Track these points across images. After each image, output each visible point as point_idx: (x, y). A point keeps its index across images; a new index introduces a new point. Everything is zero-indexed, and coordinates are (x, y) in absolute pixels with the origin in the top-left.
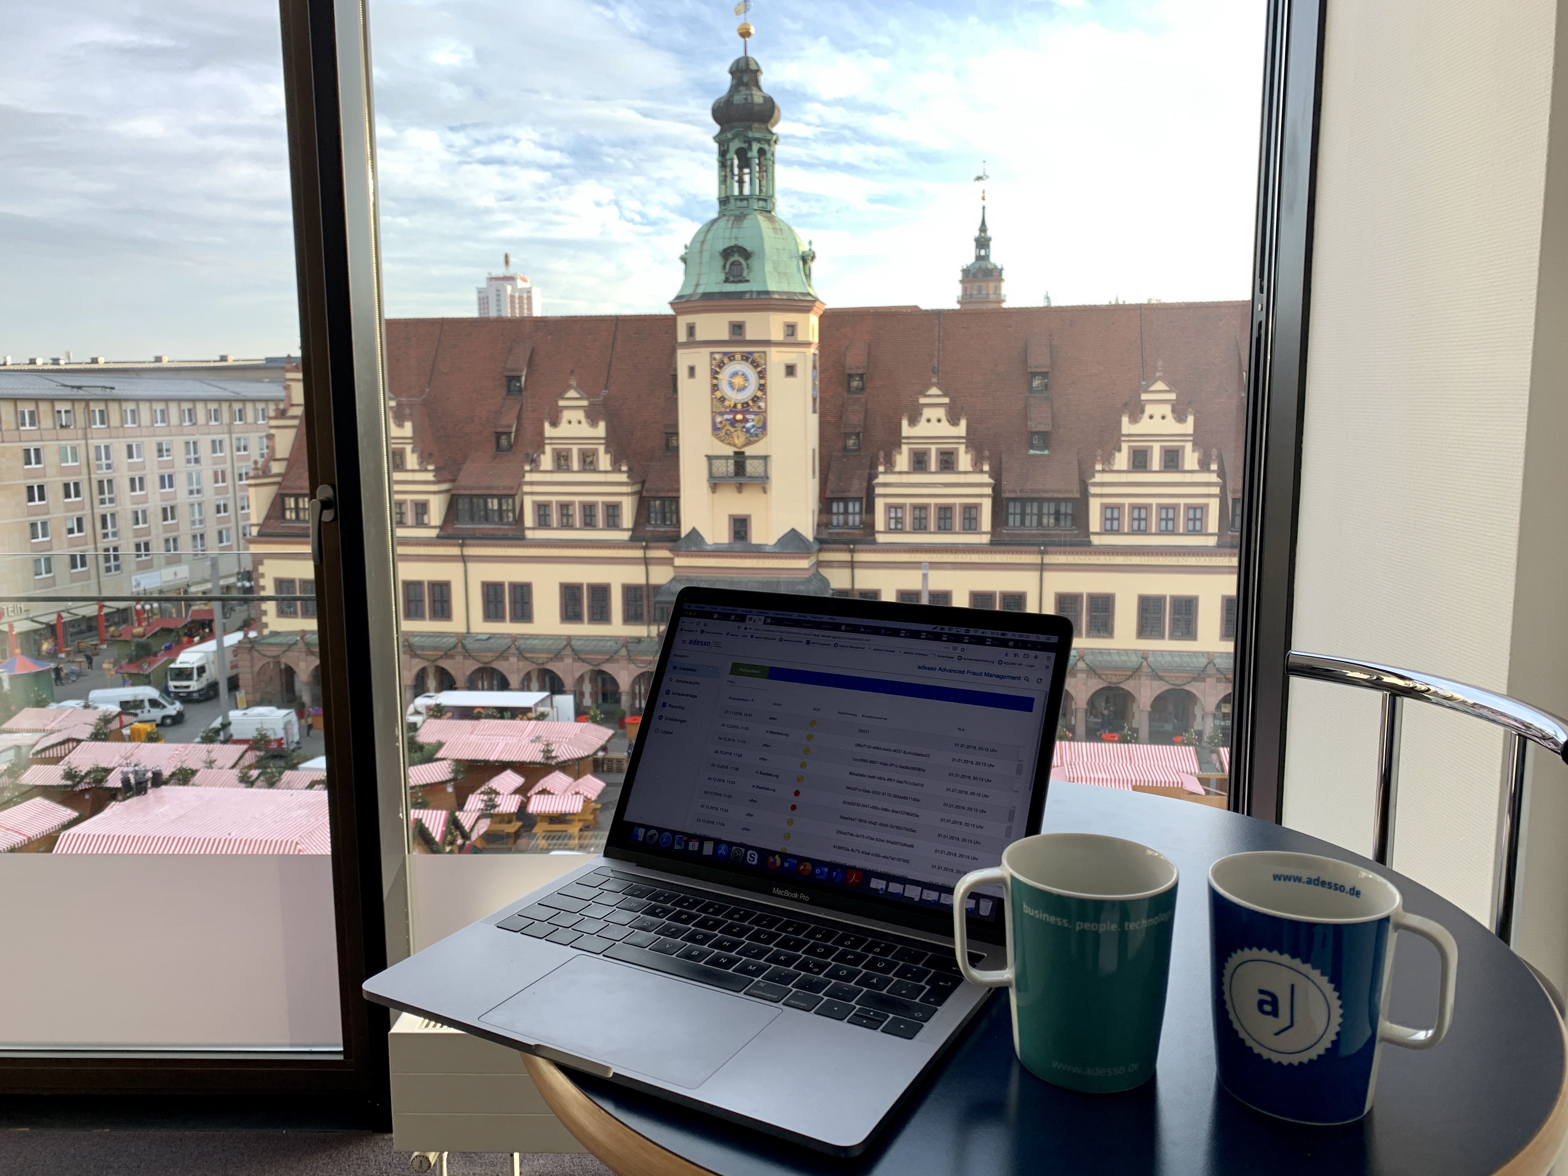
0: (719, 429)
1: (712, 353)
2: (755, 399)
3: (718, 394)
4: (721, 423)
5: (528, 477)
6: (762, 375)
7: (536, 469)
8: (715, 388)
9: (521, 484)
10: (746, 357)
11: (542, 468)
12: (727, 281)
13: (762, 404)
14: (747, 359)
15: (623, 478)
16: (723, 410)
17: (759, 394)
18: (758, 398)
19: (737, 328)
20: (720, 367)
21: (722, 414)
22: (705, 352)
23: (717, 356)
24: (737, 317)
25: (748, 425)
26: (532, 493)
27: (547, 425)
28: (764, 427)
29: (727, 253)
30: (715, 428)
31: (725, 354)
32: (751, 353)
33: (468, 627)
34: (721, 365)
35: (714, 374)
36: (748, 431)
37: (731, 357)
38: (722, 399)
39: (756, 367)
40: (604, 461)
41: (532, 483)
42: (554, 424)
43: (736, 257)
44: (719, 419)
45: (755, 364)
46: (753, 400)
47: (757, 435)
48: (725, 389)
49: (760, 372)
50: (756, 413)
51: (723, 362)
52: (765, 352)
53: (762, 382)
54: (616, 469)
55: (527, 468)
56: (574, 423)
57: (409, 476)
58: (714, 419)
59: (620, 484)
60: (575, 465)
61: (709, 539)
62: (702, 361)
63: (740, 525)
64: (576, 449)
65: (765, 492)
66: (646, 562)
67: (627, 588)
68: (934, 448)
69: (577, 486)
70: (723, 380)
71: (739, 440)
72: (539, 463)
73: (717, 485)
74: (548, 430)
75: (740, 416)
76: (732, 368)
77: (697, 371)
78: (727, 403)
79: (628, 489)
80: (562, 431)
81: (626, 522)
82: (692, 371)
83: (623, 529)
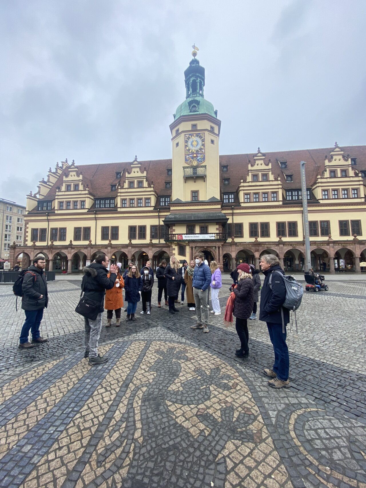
0: (187, 160)
1: (185, 135)
2: (201, 149)
3: (187, 148)
4: (188, 158)
5: (120, 191)
6: (203, 141)
7: (122, 188)
8: (186, 146)
9: (117, 193)
10: (197, 135)
12: (191, 112)
13: (203, 151)
14: (198, 136)
16: (189, 153)
17: (202, 147)
18: (202, 148)
19: (194, 126)
20: (188, 139)
21: (188, 155)
22: (183, 135)
23: (187, 136)
24: (194, 122)
25: (198, 158)
26: (120, 196)
27: (127, 173)
28: (204, 158)
29: (191, 102)
30: (186, 160)
31: (190, 134)
32: (199, 134)
33: (96, 243)
34: (189, 138)
35: (186, 142)
36: (198, 160)
37: (192, 135)
39: (202, 138)
40: (145, 184)
41: (121, 193)
42: (129, 173)
43: (194, 104)
44: (187, 157)
45: (200, 137)
46: (200, 149)
47: (201, 161)
48: (190, 146)
49: (202, 140)
50: (201, 154)
51: (189, 137)
52: (204, 133)
53: (203, 143)
55: (119, 187)
56: (136, 173)
57: (80, 192)
58: (186, 157)
59: (151, 191)
60: (136, 186)
61: (183, 200)
62: (181, 139)
63: (195, 194)
64: (136, 181)
65: (204, 181)
66: (159, 217)
67: (152, 227)
68: (260, 173)
69: (136, 193)
70: (189, 143)
71: (195, 163)
72: (123, 186)
73: (187, 179)
74: (127, 175)
75: (195, 155)
76: (193, 139)
77: (179, 143)
78: (190, 151)
79: (153, 193)
80: (132, 175)
81: (153, 204)
82: (177, 145)
83: (151, 206)
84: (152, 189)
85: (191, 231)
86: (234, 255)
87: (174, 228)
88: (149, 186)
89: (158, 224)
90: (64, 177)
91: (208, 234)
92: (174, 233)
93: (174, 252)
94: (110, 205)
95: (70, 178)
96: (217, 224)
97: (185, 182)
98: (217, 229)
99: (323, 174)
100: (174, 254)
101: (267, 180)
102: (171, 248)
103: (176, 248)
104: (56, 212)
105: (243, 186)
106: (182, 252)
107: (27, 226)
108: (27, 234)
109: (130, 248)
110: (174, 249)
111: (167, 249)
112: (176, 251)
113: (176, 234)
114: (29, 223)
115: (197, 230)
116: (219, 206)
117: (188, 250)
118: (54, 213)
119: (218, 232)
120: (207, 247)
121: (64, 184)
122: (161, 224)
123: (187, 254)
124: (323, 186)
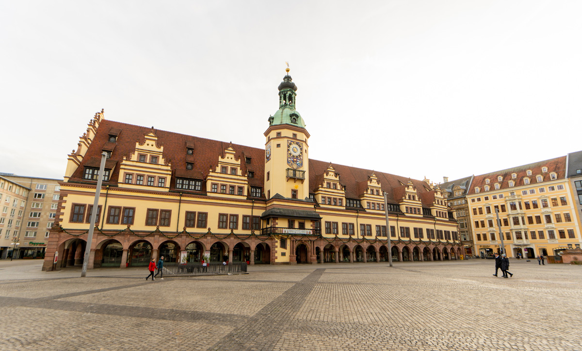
1: (288, 140)
2: (300, 156)
3: (289, 152)
4: (290, 161)
5: (211, 174)
6: (301, 149)
7: (214, 171)
8: (288, 150)
9: (207, 176)
10: (297, 144)
12: (292, 122)
13: (301, 158)
15: (246, 178)
19: (295, 135)
21: (290, 158)
22: (286, 140)
23: (289, 142)
24: (295, 132)
25: (298, 163)
26: (211, 180)
27: (220, 157)
28: (302, 164)
29: (291, 116)
30: (288, 162)
31: (292, 141)
33: (177, 230)
34: (290, 144)
35: (289, 147)
36: (297, 164)
37: (293, 143)
38: (290, 154)
39: (300, 147)
40: (239, 172)
41: (212, 176)
42: (223, 157)
43: (294, 117)
44: (289, 159)
47: (300, 166)
48: (291, 151)
50: (300, 160)
52: (301, 143)
53: (301, 151)
54: (243, 175)
55: (211, 170)
56: (230, 158)
57: (159, 167)
59: (245, 180)
60: (229, 173)
61: (286, 196)
62: (284, 142)
63: (295, 193)
64: (229, 167)
65: (302, 183)
66: (253, 207)
67: (245, 217)
68: (332, 182)
69: (229, 179)
70: (291, 149)
71: (295, 167)
72: (215, 170)
73: (289, 179)
74: (220, 159)
75: (295, 160)
76: (294, 146)
77: (281, 145)
78: (292, 155)
79: (247, 182)
80: (225, 160)
81: (246, 193)
82: (278, 145)
83: (244, 196)
85: (291, 226)
86: (322, 249)
87: (277, 221)
89: (251, 215)
90: (137, 144)
91: (305, 229)
92: (277, 226)
93: (276, 244)
94: (195, 188)
95: (145, 147)
96: (311, 221)
97: (287, 181)
98: (311, 226)
99: (367, 191)
100: (277, 247)
101: (336, 188)
102: (273, 241)
103: (279, 241)
104: (120, 185)
105: (321, 191)
106: (283, 245)
107: (65, 198)
108: (62, 211)
109: (232, 238)
110: (277, 242)
111: (269, 241)
112: (278, 244)
113: (279, 228)
114: (68, 195)
115: (296, 225)
116: (313, 206)
117: (288, 242)
118: (117, 186)
119: (312, 228)
120: (305, 241)
121: (136, 153)
122: (254, 215)
123: (288, 247)
124: (367, 200)
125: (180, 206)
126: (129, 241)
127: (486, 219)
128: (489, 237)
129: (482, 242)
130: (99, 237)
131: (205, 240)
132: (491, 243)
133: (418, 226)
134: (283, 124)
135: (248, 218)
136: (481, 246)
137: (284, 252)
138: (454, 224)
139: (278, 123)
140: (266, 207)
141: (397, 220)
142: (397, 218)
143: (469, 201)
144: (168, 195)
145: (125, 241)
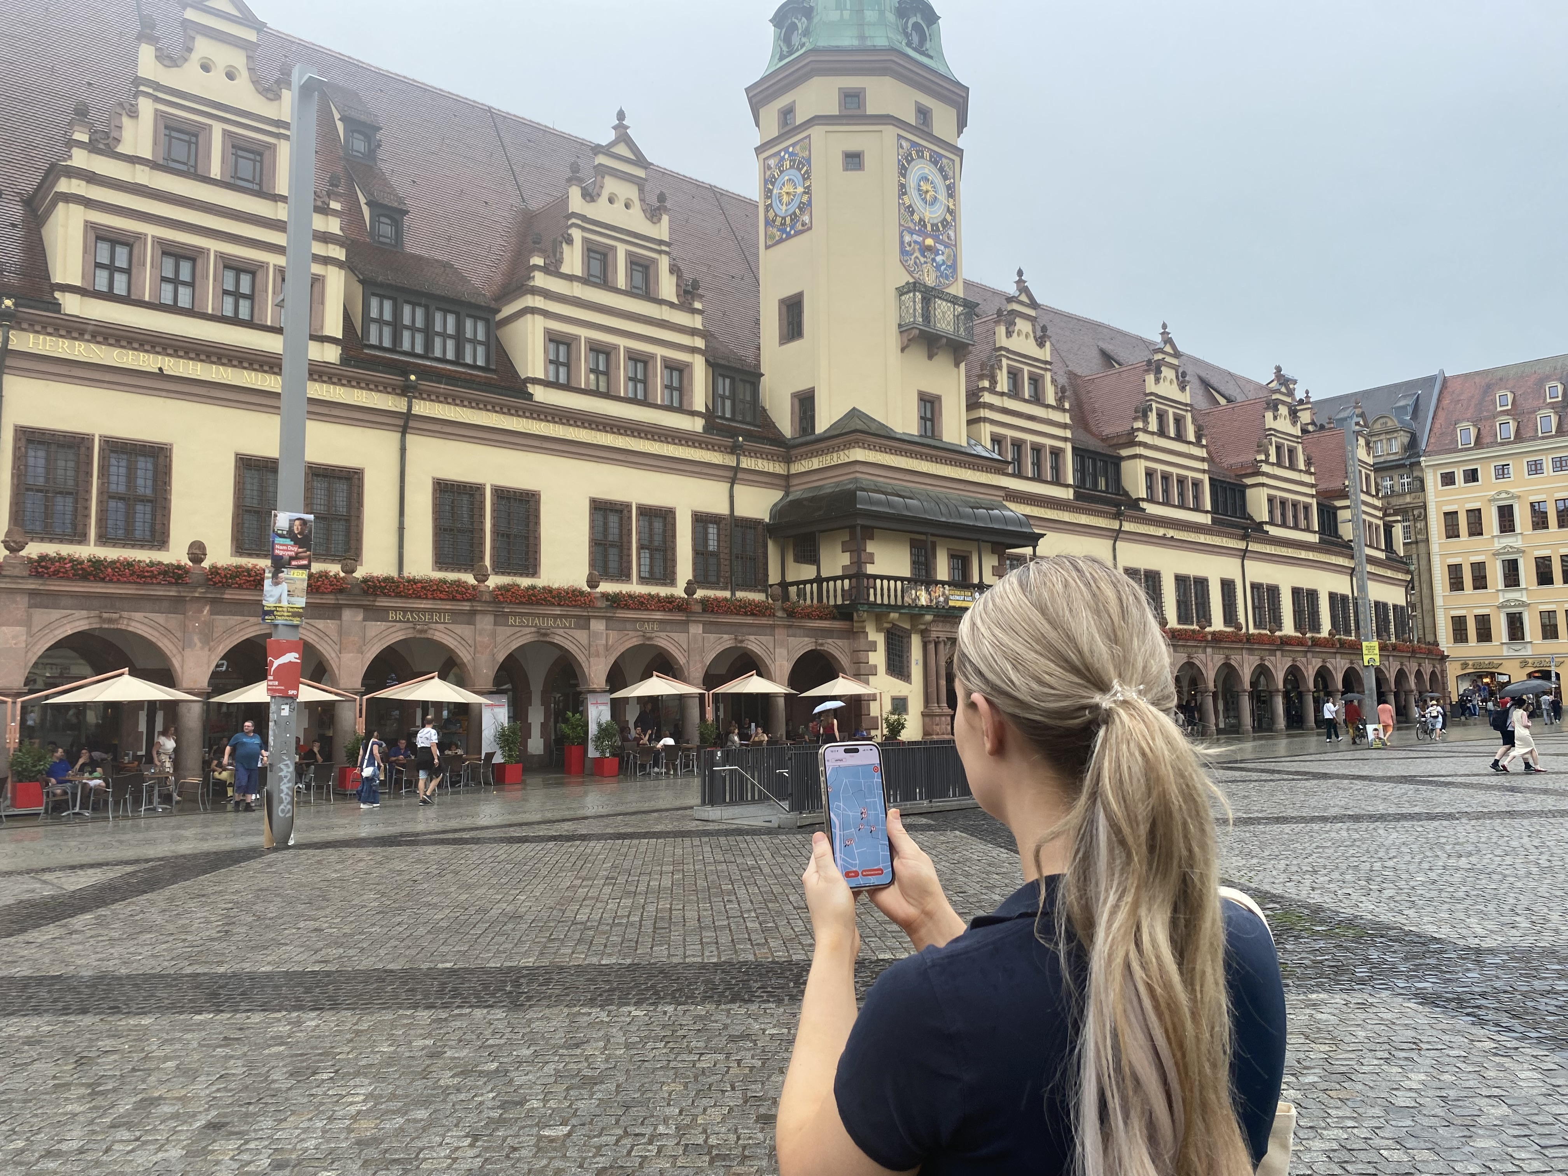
0: (906, 256)
1: (898, 136)
2: (945, 223)
3: (906, 200)
4: (909, 245)
5: (541, 280)
6: (951, 192)
7: (553, 269)
8: (903, 190)
9: (522, 289)
10: (935, 160)
11: (565, 269)
12: (908, 45)
13: (952, 235)
14: (935, 163)
15: (695, 321)
16: (911, 225)
17: (948, 218)
18: (947, 223)
19: (927, 114)
20: (908, 163)
21: (911, 233)
22: (890, 131)
23: (905, 144)
24: (922, 99)
25: (938, 259)
26: (543, 314)
27: (577, 191)
28: (953, 269)
30: (903, 252)
31: (913, 144)
32: (940, 156)
34: (909, 159)
35: (903, 171)
36: (938, 267)
37: (919, 150)
38: (911, 210)
39: (945, 178)
40: (667, 284)
41: (543, 294)
42: (589, 193)
43: (918, 19)
44: (906, 237)
45: (943, 173)
46: (942, 223)
47: (945, 278)
48: (913, 198)
49: (948, 187)
50: (946, 244)
51: (911, 156)
52: (955, 161)
53: (951, 201)
54: (686, 304)
55: (537, 260)
56: (621, 202)
57: (278, 211)
58: (901, 237)
59: (689, 331)
60: (621, 282)
61: (898, 424)
63: (930, 409)
64: (620, 250)
65: (957, 364)
66: (733, 475)
67: (701, 520)
68: (1026, 369)
69: (623, 319)
70: (912, 180)
71: (930, 280)
72: (559, 261)
73: (908, 338)
74: (577, 203)
75: (929, 242)
76: (920, 168)
77: (868, 160)
78: (916, 218)
79: (700, 343)
80: (599, 211)
81: (699, 400)
82: (854, 160)
83: (694, 413)
84: (697, 322)
85: (923, 571)
87: (869, 545)
88: (685, 301)
89: (726, 512)
90: (146, 52)
92: (872, 571)
93: (871, 657)
94: (459, 350)
96: (994, 548)
97: (901, 351)
98: (994, 571)
99: (1145, 418)
100: (874, 671)
102: (857, 642)
103: (881, 643)
104: (69, 304)
106: (897, 662)
109: (697, 629)
110: (873, 647)
111: (840, 642)
112: (879, 656)
115: (942, 567)
116: (998, 479)
117: (916, 649)
118: (50, 306)
121: (144, 108)
122: (740, 512)
123: (916, 671)
124: (1147, 458)
125: (403, 450)
126: (208, 638)
127: (1496, 554)
128: (1500, 627)
129: (1473, 649)
130: (42, 616)
131: (581, 635)
132: (1505, 651)
133: (1307, 578)
134: (875, 50)
135: (712, 530)
136: (1465, 665)
137: (903, 694)
138: (1400, 576)
139: (848, 40)
140: (788, 477)
141: (1244, 554)
142: (1242, 545)
143: (1432, 481)
144: (340, 383)
145: (185, 644)
